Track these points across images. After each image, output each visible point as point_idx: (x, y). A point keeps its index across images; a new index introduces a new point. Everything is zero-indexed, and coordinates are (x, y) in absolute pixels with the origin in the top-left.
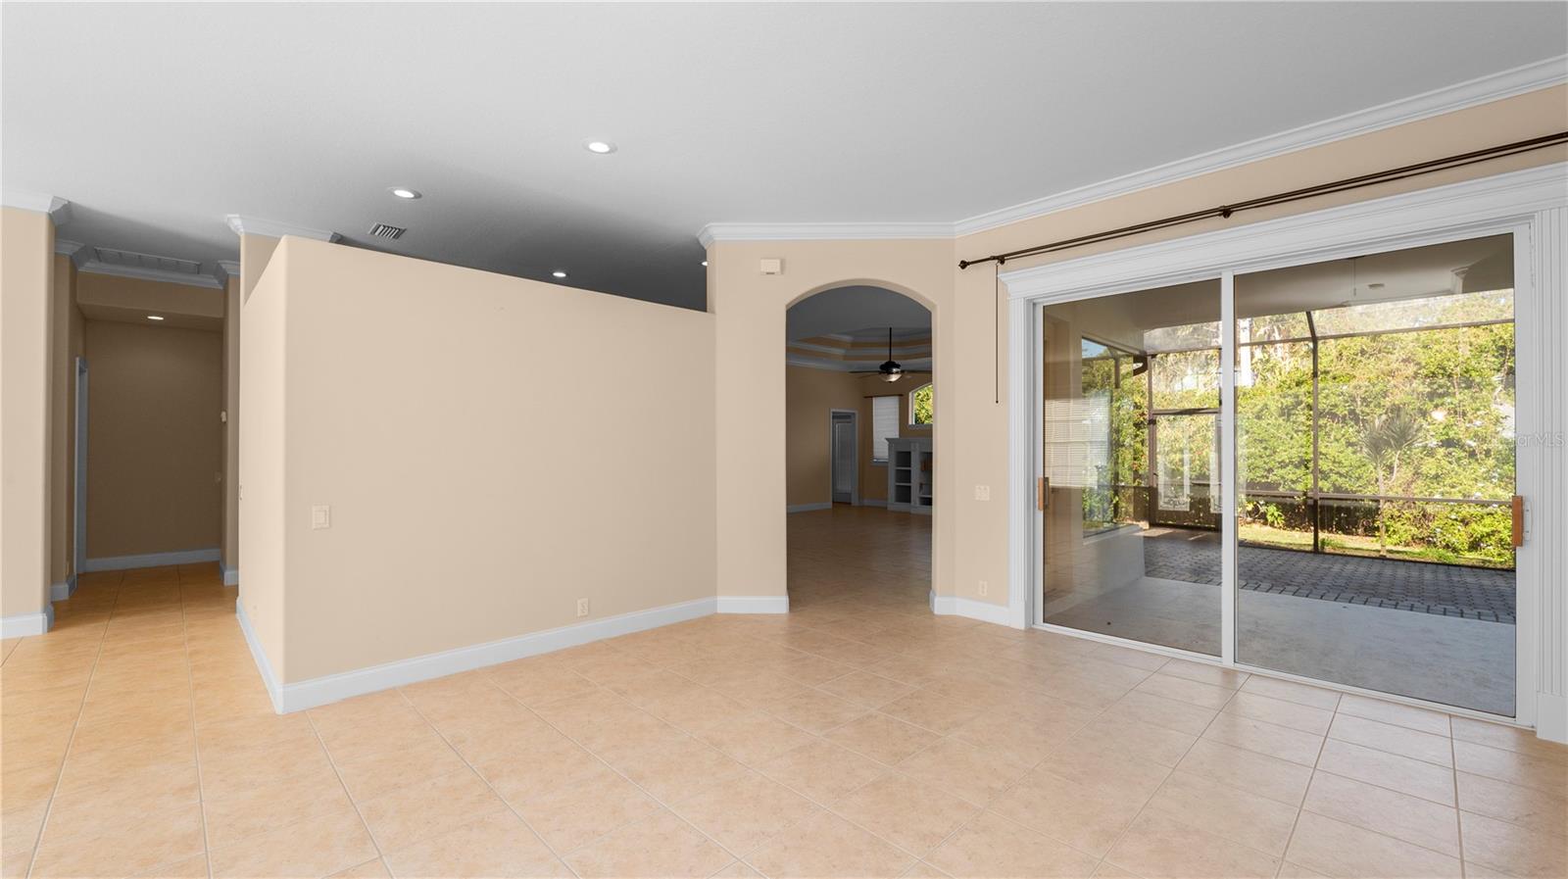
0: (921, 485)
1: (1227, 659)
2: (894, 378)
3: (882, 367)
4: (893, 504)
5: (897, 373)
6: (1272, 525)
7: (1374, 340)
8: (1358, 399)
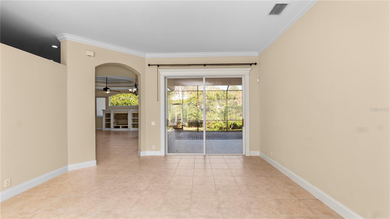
0: (114, 123)
1: (204, 154)
2: (108, 92)
3: (104, 89)
4: (104, 129)
5: (109, 91)
6: (186, 127)
7: (202, 92)
8: (200, 103)
